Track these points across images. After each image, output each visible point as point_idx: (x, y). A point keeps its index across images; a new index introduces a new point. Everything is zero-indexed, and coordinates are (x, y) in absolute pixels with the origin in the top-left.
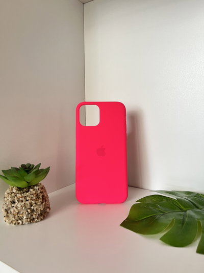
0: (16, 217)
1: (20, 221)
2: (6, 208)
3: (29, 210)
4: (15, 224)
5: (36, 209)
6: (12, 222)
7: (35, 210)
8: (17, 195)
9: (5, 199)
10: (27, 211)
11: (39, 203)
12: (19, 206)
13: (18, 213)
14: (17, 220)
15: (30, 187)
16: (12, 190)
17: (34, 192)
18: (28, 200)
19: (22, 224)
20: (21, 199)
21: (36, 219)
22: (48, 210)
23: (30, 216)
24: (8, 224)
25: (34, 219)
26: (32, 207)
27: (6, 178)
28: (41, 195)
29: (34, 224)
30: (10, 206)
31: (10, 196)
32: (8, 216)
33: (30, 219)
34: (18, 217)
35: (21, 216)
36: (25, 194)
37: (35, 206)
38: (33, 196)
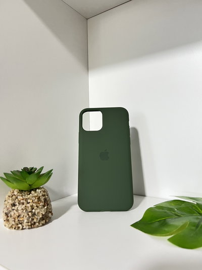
0: (17, 220)
1: (20, 225)
2: (7, 212)
3: (30, 214)
4: (15, 229)
5: (38, 213)
6: (11, 227)
7: (36, 213)
8: (18, 197)
9: (6, 202)
10: (28, 215)
11: (40, 207)
12: (20, 208)
13: (18, 217)
14: (17, 224)
15: (30, 191)
16: (13, 192)
17: (36, 194)
18: (29, 203)
19: (23, 229)
20: (22, 201)
21: (37, 224)
22: (50, 215)
23: (30, 219)
24: (8, 229)
25: (35, 223)
26: (33, 211)
27: (7, 180)
28: (44, 198)
29: (35, 229)
30: (10, 209)
31: (11, 198)
32: (8, 220)
33: (31, 222)
34: (19, 220)
35: (21, 219)
36: (27, 197)
37: (37, 209)
38: (34, 198)
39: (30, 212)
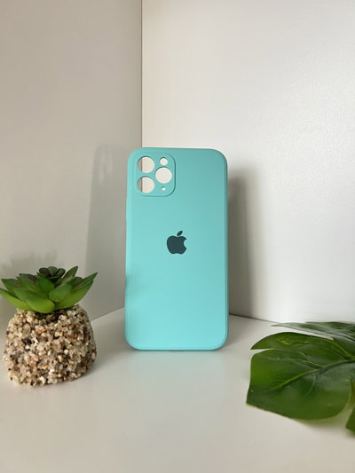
0: (35, 370)
1: (42, 379)
2: (14, 353)
3: (60, 357)
4: (32, 384)
5: (74, 355)
6: (25, 381)
7: (71, 356)
8: (36, 327)
9: (11, 335)
10: (57, 359)
11: (78, 344)
12: (40, 348)
13: (38, 363)
14: (37, 377)
15: (56, 314)
16: (25, 317)
17: (69, 321)
18: (58, 338)
19: (46, 384)
20: (43, 335)
21: (74, 374)
22: (93, 356)
23: (61, 367)
24: (15, 383)
25: (68, 373)
26: (66, 351)
28: (82, 326)
29: (70, 383)
30: (21, 349)
31: (20, 329)
32: (16, 369)
33: (61, 373)
34: (38, 369)
35: (44, 368)
36: (52, 326)
37: (72, 349)
38: (67, 329)
39: (60, 354)
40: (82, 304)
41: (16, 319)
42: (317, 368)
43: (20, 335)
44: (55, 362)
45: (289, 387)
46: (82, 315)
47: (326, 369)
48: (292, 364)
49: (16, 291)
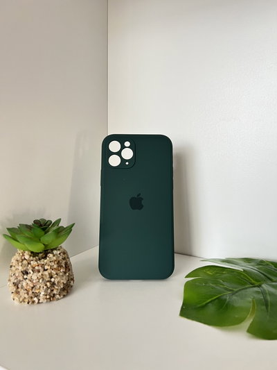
0: (30, 293)
1: (35, 299)
2: (16, 281)
3: (48, 284)
4: (28, 303)
5: (58, 282)
6: (23, 301)
7: (56, 283)
8: (32, 262)
9: (13, 268)
10: (46, 285)
11: (61, 274)
12: (34, 277)
13: (32, 288)
14: (32, 298)
15: (46, 253)
16: (23, 255)
17: (55, 258)
18: (47, 270)
19: (39, 303)
20: (37, 268)
21: (58, 296)
22: (72, 283)
23: (49, 291)
24: (16, 303)
25: (54, 295)
26: (53, 280)
28: (64, 261)
29: (55, 302)
30: (21, 278)
31: (20, 264)
32: (17, 293)
33: (49, 295)
34: (33, 293)
35: (37, 291)
36: (43, 262)
37: (57, 278)
38: (53, 264)
39: (48, 281)
40: (64, 245)
41: (17, 257)
42: (230, 290)
43: (20, 268)
44: (45, 287)
45: (210, 304)
46: (64, 253)
47: (237, 292)
48: (213, 288)
49: (17, 237)
